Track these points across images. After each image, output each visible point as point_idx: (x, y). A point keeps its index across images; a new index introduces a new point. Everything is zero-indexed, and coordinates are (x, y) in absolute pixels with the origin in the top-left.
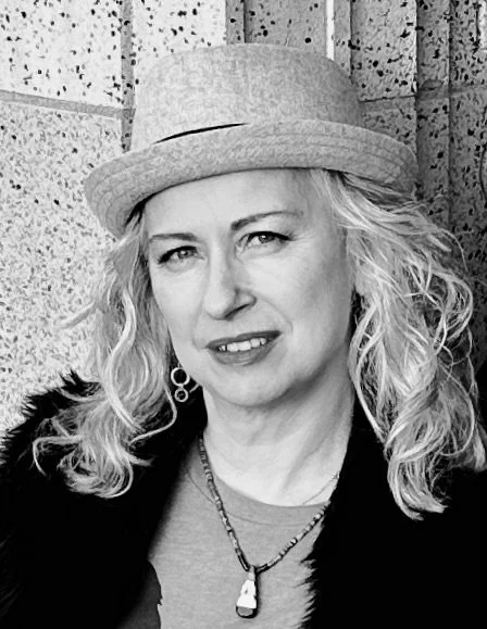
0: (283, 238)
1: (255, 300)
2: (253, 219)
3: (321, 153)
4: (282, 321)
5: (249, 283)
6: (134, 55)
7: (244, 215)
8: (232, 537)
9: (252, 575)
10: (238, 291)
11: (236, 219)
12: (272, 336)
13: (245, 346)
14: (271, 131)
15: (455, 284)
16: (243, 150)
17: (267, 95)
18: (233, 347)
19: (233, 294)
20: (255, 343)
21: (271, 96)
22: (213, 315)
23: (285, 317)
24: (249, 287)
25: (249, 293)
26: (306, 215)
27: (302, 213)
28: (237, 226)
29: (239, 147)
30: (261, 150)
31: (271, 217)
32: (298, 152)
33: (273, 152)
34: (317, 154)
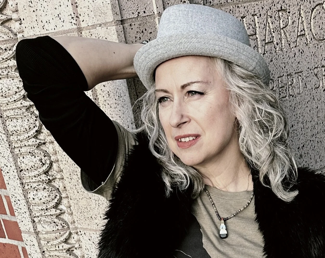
0: (202, 94)
1: (190, 121)
2: (188, 84)
4: (201, 130)
5: (188, 113)
6: (76, 3)
7: (185, 82)
8: (214, 207)
9: (223, 221)
10: (182, 116)
11: (183, 84)
12: (197, 136)
13: (187, 139)
15: (277, 115)
17: (200, 25)
18: (183, 140)
19: (180, 117)
20: (191, 138)
21: (202, 26)
22: (172, 125)
23: (202, 128)
24: (188, 114)
25: (188, 117)
26: (212, 83)
27: (210, 82)
28: (183, 87)
31: (196, 84)
32: (206, 48)
33: (195, 46)
34: (215, 49)
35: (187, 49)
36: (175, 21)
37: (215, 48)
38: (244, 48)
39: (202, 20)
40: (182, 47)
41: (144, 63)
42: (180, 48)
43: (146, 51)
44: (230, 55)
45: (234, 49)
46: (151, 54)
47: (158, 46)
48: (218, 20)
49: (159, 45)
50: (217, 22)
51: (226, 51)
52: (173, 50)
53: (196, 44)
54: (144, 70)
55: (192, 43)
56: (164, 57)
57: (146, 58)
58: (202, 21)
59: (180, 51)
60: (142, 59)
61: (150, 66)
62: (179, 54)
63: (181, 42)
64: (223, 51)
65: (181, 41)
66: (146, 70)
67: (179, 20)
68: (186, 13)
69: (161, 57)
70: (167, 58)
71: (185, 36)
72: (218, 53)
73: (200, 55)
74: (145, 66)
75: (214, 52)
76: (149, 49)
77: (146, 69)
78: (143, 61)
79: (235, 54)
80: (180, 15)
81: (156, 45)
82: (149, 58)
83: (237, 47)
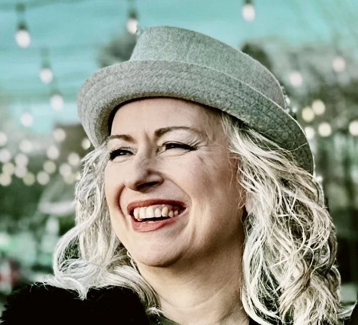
1: (162, 179)
3: (221, 96)
10: (149, 173)
14: (184, 68)
16: (164, 78)
24: (159, 170)
29: (161, 75)
30: (176, 81)
32: (203, 90)
33: (185, 84)
34: (218, 96)
35: (170, 87)
36: (158, 46)
37: (219, 94)
38: (270, 106)
39: (205, 53)
40: (163, 82)
41: (93, 99)
42: (158, 82)
43: (99, 81)
44: (243, 110)
45: (252, 102)
46: (107, 86)
47: (121, 74)
48: (233, 61)
49: (122, 72)
50: (230, 63)
51: (237, 102)
52: (146, 84)
53: (186, 81)
54: (92, 112)
55: (179, 79)
56: (130, 93)
57: (97, 91)
58: (205, 55)
59: (157, 87)
60: (91, 92)
61: (102, 106)
62: (156, 91)
63: (161, 74)
64: (232, 101)
65: (161, 72)
66: (95, 112)
67: (165, 47)
68: (179, 39)
69: (124, 92)
70: (133, 95)
71: (169, 66)
72: (222, 102)
73: (192, 99)
74: (95, 105)
75: (216, 99)
76: (105, 77)
77: (97, 110)
78: (92, 96)
79: (252, 111)
80: (169, 40)
81: (117, 73)
82: (103, 92)
83: (257, 102)
